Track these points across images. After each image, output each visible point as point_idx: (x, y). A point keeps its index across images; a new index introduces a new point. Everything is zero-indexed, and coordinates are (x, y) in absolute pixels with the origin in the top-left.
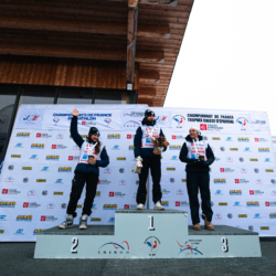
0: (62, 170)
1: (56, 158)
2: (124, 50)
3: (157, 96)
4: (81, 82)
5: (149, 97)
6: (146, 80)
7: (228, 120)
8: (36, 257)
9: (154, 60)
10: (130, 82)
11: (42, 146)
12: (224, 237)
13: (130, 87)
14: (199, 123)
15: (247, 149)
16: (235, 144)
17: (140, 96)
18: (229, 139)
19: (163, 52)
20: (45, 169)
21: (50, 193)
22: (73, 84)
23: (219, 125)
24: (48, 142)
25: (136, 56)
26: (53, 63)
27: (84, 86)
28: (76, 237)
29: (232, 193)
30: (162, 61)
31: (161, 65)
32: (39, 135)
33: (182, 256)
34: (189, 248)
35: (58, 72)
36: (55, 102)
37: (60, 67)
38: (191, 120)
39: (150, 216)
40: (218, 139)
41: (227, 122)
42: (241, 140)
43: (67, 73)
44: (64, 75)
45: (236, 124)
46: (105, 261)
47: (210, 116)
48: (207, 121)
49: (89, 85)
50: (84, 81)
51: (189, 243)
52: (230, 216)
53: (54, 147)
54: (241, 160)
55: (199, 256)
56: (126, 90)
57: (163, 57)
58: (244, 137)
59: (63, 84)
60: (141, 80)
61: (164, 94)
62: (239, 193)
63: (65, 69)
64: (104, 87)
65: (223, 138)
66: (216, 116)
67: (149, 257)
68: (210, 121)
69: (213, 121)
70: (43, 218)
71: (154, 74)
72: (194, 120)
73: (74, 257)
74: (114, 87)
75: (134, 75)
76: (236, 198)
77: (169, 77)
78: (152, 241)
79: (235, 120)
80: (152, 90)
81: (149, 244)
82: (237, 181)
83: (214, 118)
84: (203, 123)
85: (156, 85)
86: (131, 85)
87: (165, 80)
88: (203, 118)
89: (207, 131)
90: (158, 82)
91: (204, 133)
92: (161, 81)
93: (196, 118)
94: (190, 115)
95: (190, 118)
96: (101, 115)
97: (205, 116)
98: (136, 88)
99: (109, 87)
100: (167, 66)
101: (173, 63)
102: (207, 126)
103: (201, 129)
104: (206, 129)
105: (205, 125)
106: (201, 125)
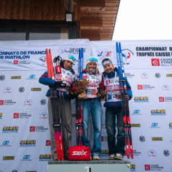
3: (105, 26)
6: (90, 9)
10: (69, 13)
14: (151, 58)
17: (82, 28)
22: (2, 17)
27: (15, 18)
48: (160, 55)
49: (21, 18)
56: (65, 21)
60: (83, 9)
64: (40, 18)
68: (163, 54)
69: (168, 54)
72: (144, 55)
74: (51, 19)
80: (98, 20)
83: (168, 51)
84: (155, 57)
85: (101, 14)
86: (71, 15)
87: (113, 7)
88: (155, 52)
89: (160, 67)
90: (104, 9)
91: (157, 69)
92: (107, 8)
93: (147, 52)
94: (140, 49)
95: (139, 52)
96: (36, 53)
97: (157, 49)
98: (76, 19)
99: (45, 19)
102: (160, 61)
103: (153, 65)
104: (159, 65)
105: (158, 60)
106: (153, 60)
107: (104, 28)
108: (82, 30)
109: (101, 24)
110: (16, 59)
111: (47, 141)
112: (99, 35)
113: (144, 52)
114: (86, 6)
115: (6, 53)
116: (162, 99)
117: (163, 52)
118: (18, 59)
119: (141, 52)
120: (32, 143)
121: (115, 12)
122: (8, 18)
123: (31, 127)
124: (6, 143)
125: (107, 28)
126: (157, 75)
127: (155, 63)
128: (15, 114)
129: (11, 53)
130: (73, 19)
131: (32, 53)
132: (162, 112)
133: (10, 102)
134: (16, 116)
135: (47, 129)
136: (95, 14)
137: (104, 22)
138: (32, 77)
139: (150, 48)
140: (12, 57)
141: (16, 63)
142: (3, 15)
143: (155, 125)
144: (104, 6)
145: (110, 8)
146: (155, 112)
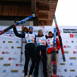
3: (49, 19)
4: (9, 13)
9: (46, 1)
10: (34, 13)
22: (5, 14)
27: (10, 15)
31: (50, 3)
38: (65, 32)
48: (73, 32)
49: (13, 15)
64: (21, 15)
71: (47, 8)
75: (36, 9)
80: (46, 16)
84: (71, 34)
85: (48, 13)
86: (35, 14)
87: (53, 10)
88: (71, 31)
89: (74, 38)
90: (49, 12)
91: (72, 39)
92: (50, 11)
93: (68, 31)
94: (65, 30)
95: (64, 31)
97: (72, 30)
98: (37, 16)
99: (23, 16)
100: (53, 3)
101: (56, 2)
102: (74, 35)
103: (70, 37)
104: (73, 37)
105: (73, 35)
106: (70, 35)
107: (49, 20)
108: (39, 20)
109: (48, 18)
110: (10, 34)
111: (23, 71)
112: (47, 22)
113: (67, 31)
114: (41, 10)
116: (74, 52)
117: (75, 31)
118: (11, 34)
119: (65, 31)
120: (16, 71)
121: (54, 13)
122: (7, 15)
123: (16, 64)
124: (5, 71)
125: (50, 20)
126: (72, 42)
127: (72, 36)
128: (9, 58)
130: (35, 16)
132: (75, 58)
133: (7, 53)
134: (10, 59)
135: (23, 65)
136: (45, 13)
137: (49, 17)
138: (17, 42)
139: (69, 30)
140: (9, 33)
141: (10, 36)
142: (5, 13)
143: (71, 64)
144: (49, 10)
145: (52, 11)
146: (71, 58)
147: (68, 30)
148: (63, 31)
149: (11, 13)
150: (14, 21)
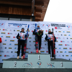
0: (11, 41)
1: (9, 37)
2: (31, 2)
4: (17, 13)
5: (39, 18)
6: (38, 13)
7: (64, 26)
8: (3, 67)
9: (41, 6)
10: (33, 13)
11: (5, 33)
12: (61, 62)
13: (33, 15)
14: (55, 27)
15: (69, 35)
16: (66, 33)
17: (36, 18)
18: (64, 32)
19: (43, 3)
20: (6, 40)
21: (8, 48)
22: (14, 14)
23: (61, 27)
24: (7, 32)
25: (35, 5)
26: (8, 6)
28: (15, 62)
29: (64, 49)
30: (43, 6)
31: (43, 8)
32: (4, 30)
33: (48, 67)
34: (51, 65)
35: (9, 10)
36: (9, 20)
37: (10, 8)
38: (52, 26)
39: (39, 55)
40: (61, 32)
41: (63, 26)
42: (68, 32)
43: (12, 10)
44: (11, 10)
45: (66, 27)
46: (25, 69)
47: (58, 25)
48: (57, 26)
49: (19, 14)
50: (18, 12)
51: (51, 64)
52: (63, 56)
53: (9, 33)
54: (67, 38)
55: (54, 68)
56: (31, 16)
57: (43, 5)
58: (69, 31)
59: (11, 14)
60: (36, 13)
61: (44, 17)
62: (66, 49)
63: (12, 8)
64: (25, 15)
65: (62, 31)
66: (60, 25)
67: (38, 68)
68: (58, 26)
69: (59, 26)
70: (5, 56)
72: (53, 26)
73: (15, 68)
74: (28, 15)
75: (34, 11)
76: (65, 50)
77: (45, 12)
78: (39, 63)
79: (66, 26)
80: (40, 16)
81: (38, 64)
82: (66, 45)
83: (59, 25)
85: (41, 14)
91: (56, 30)
94: (52, 24)
96: (24, 24)
97: (56, 24)
98: (34, 15)
99: (26, 15)
100: (45, 8)
101: (47, 7)
115: (16, 24)
118: (19, 26)
121: (45, 14)
122: (16, 14)
124: (15, 48)
129: (17, 24)
131: (23, 24)
144: (42, 12)
147: (54, 24)
148: (51, 25)
149: (19, 13)
150: (20, 19)
